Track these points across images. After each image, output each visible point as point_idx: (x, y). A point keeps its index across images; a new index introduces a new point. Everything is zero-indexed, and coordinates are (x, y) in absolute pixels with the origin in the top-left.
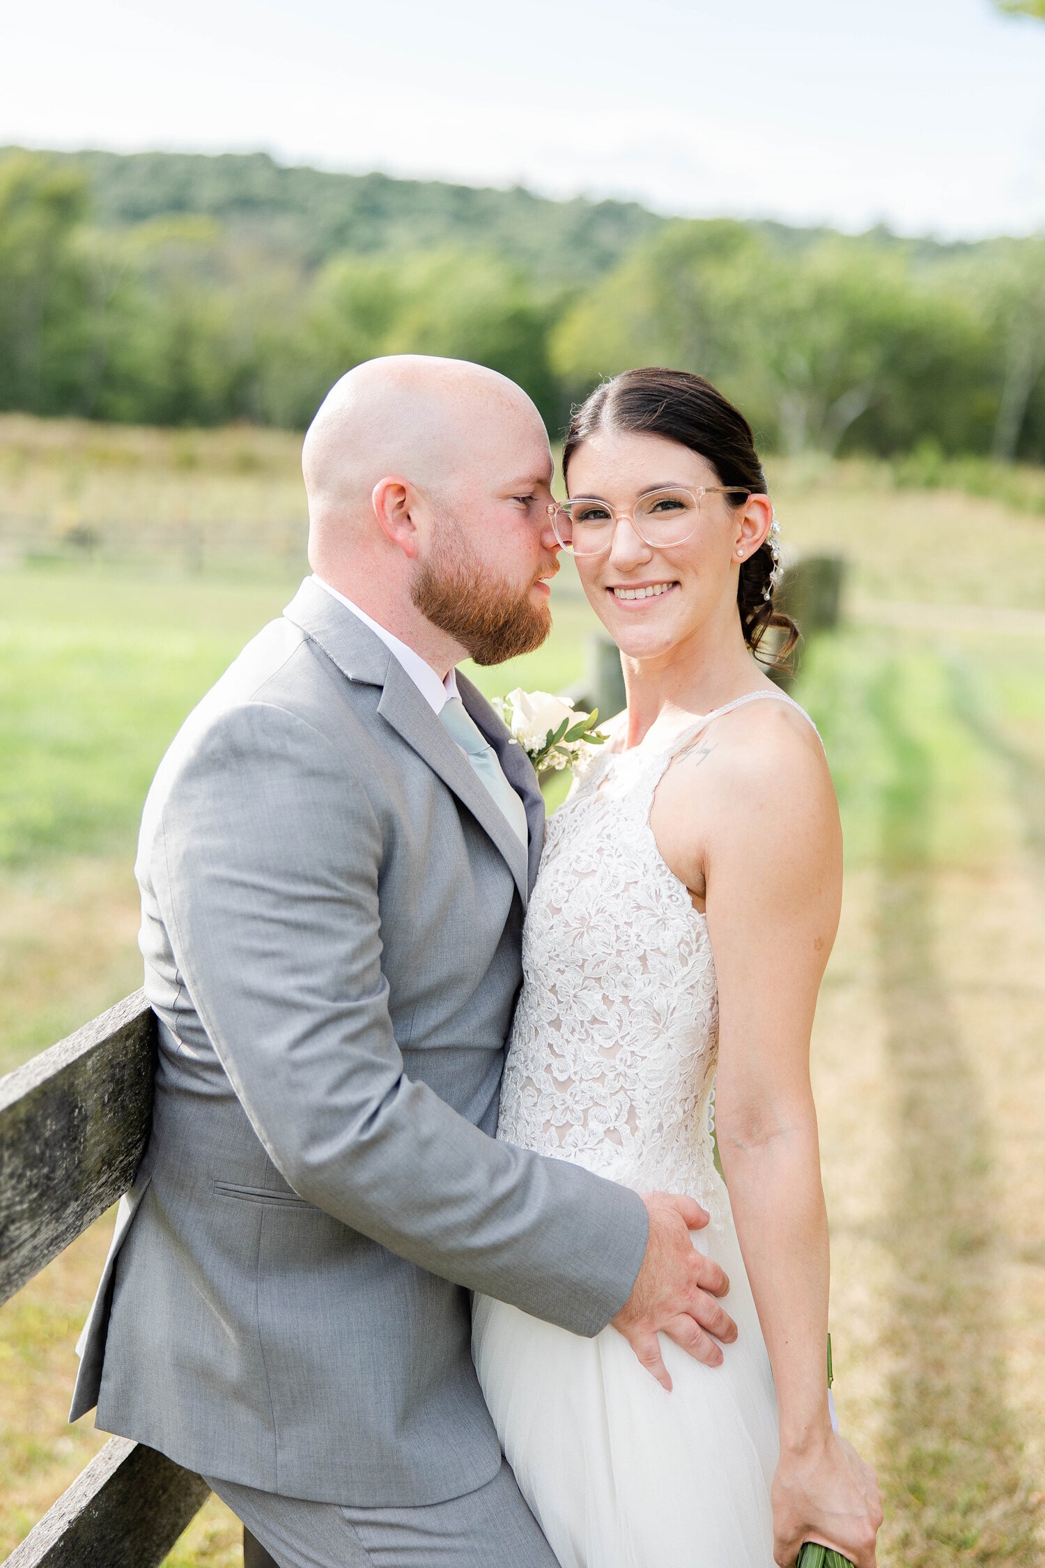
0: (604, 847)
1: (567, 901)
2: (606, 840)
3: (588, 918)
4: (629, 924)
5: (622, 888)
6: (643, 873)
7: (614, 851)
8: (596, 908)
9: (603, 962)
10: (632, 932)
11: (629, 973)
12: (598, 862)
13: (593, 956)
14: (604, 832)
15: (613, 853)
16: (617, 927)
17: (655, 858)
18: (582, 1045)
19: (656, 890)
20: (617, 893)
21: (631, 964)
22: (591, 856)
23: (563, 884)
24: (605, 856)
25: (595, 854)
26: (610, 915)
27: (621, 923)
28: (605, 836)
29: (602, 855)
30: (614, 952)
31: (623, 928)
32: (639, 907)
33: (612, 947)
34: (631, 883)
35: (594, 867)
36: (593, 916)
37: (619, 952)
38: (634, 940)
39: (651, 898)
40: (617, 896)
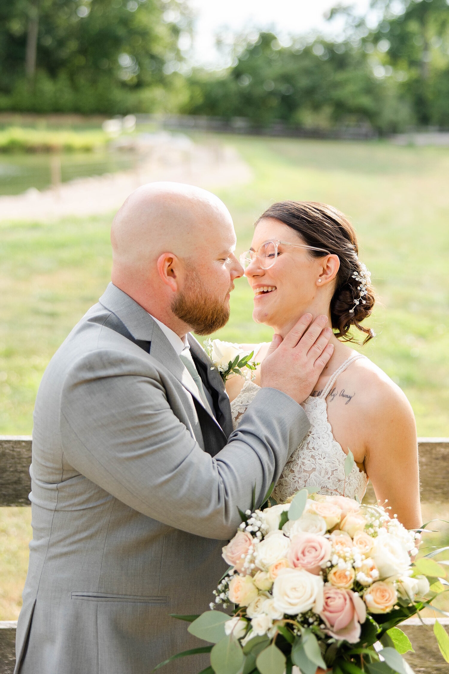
0: (313, 455)
2: (313, 450)
5: (331, 474)
7: (320, 456)
15: (321, 458)
17: (343, 456)
20: (329, 477)
22: (309, 461)
24: (317, 459)
25: (311, 459)
29: (315, 459)
34: (334, 470)
40: (329, 478)
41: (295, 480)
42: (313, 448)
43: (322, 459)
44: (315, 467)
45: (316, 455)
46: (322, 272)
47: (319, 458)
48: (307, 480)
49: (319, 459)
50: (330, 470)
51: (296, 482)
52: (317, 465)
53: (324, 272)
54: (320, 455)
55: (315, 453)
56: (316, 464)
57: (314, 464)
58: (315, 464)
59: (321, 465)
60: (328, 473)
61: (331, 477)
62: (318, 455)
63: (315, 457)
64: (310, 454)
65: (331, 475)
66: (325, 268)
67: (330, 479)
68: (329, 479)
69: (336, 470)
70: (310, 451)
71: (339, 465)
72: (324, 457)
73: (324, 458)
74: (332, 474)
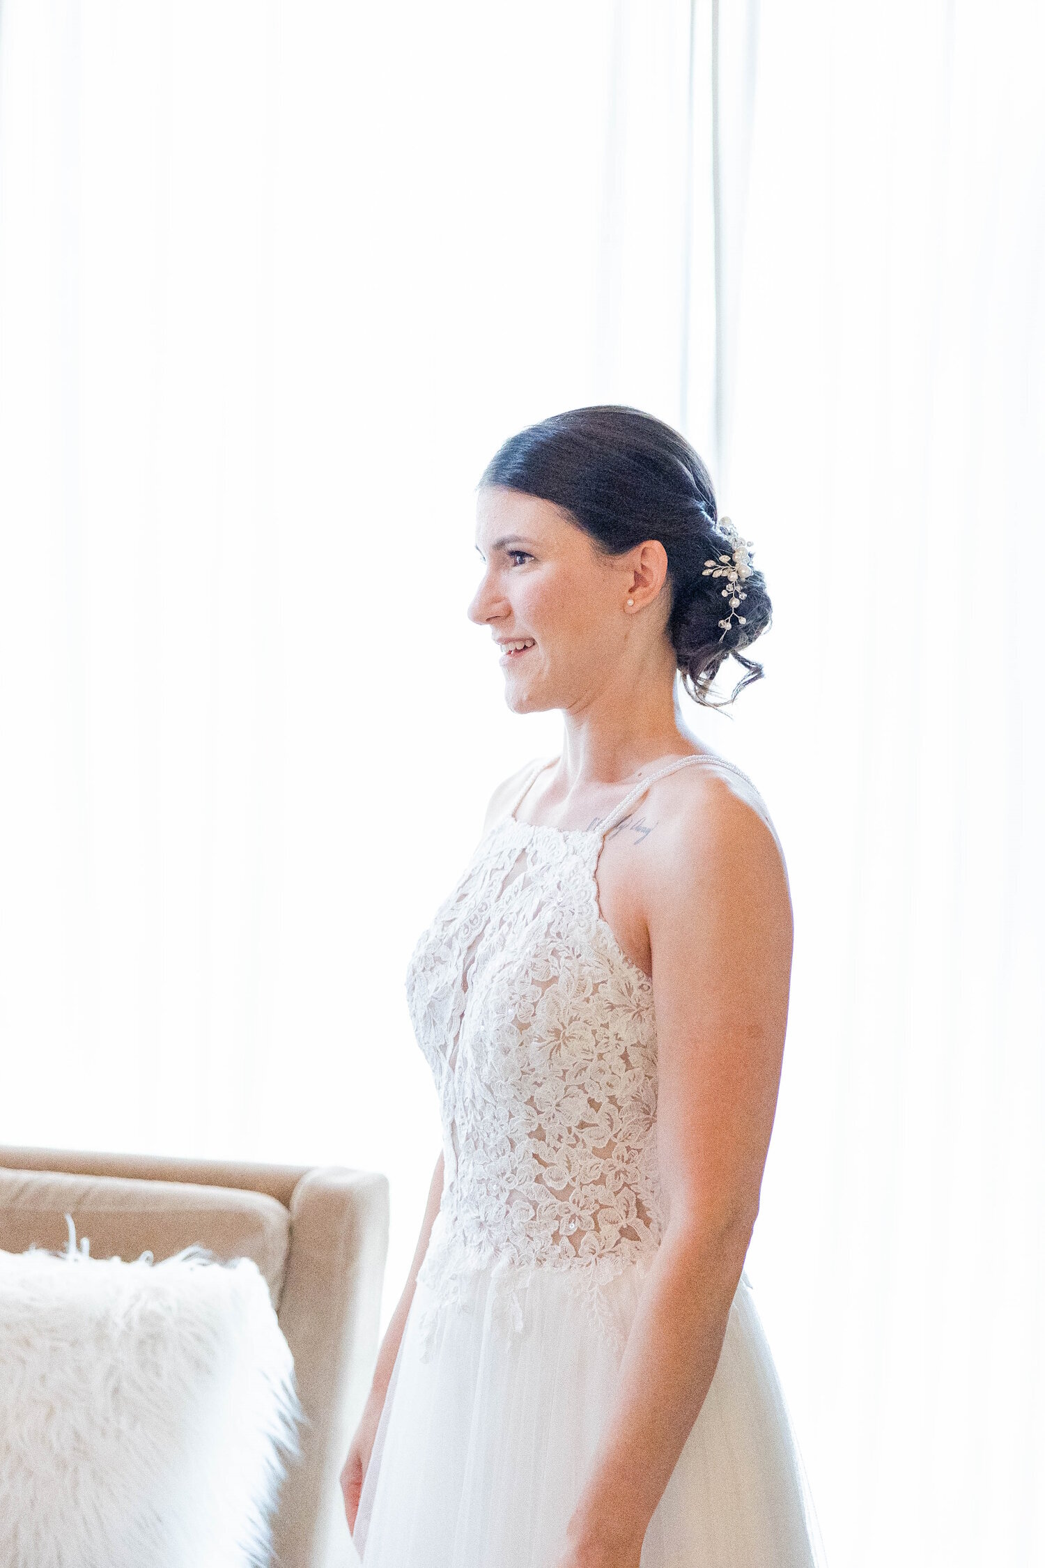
1: (534, 1014)
3: (562, 1029)
4: (606, 1026)
5: (591, 990)
6: (610, 971)
7: (571, 952)
8: (568, 1017)
9: (585, 1069)
10: (610, 1033)
11: (613, 1073)
13: (574, 1065)
15: (572, 955)
16: (594, 1032)
17: (620, 953)
18: (573, 1150)
20: (587, 996)
21: (613, 1064)
22: (547, 961)
23: (524, 996)
25: (552, 957)
26: (585, 1022)
27: (597, 1028)
28: (555, 935)
30: (595, 1057)
31: (601, 1031)
32: (612, 1007)
33: (593, 1053)
34: (599, 984)
35: (553, 973)
36: (567, 1026)
37: (600, 1056)
38: (613, 1041)
39: (623, 993)
41: (513, 1001)
42: (559, 934)
43: (574, 958)
44: (556, 975)
46: (632, 584)
47: (567, 955)
48: (538, 1001)
49: (566, 958)
50: (588, 983)
51: (515, 1004)
53: (639, 579)
54: (571, 949)
55: (561, 945)
57: (556, 968)
58: (558, 968)
59: (570, 970)
60: (585, 988)
62: (567, 950)
64: (552, 945)
65: (592, 994)
66: (640, 570)
67: (591, 1001)
68: (588, 1002)
69: (603, 982)
70: (552, 942)
71: (612, 973)
72: (578, 954)
73: (578, 957)
74: (595, 991)
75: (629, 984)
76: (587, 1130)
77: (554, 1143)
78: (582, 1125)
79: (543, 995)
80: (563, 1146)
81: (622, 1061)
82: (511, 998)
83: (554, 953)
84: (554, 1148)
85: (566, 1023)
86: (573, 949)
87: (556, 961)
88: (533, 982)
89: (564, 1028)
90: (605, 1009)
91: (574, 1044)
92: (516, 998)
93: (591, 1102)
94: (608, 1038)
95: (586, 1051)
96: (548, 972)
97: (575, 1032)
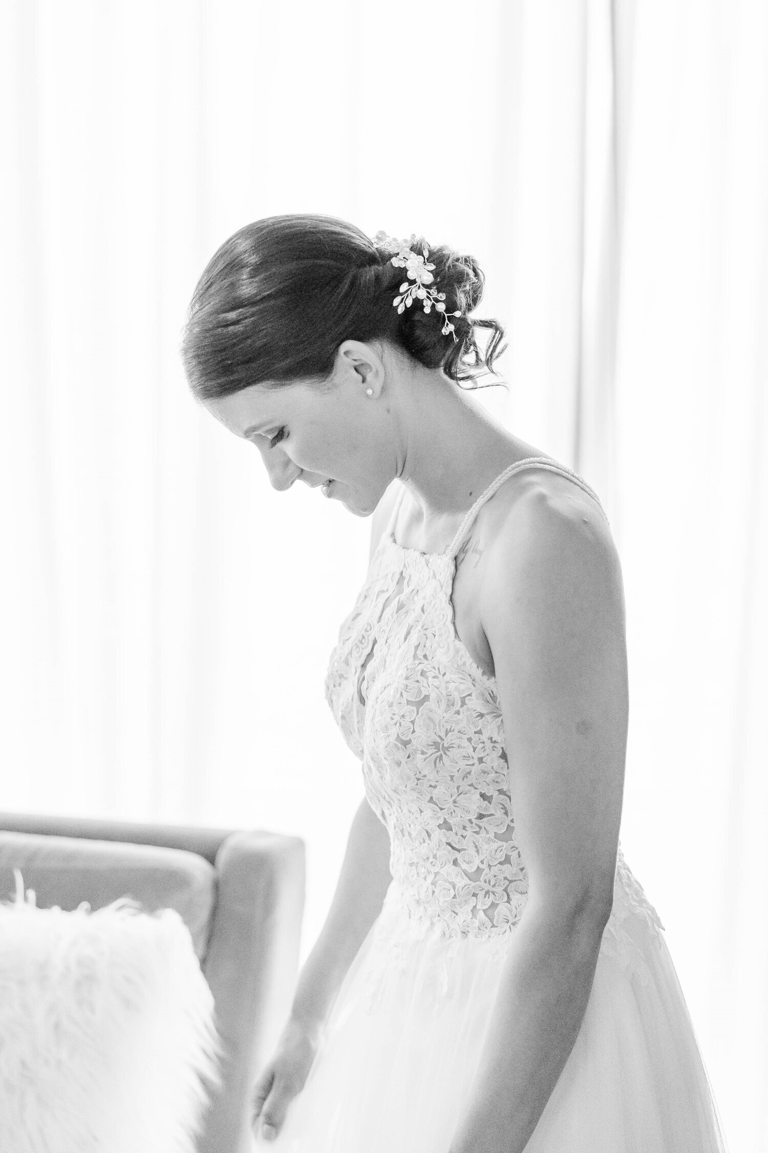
0: (425, 669)
1: (414, 731)
3: (440, 741)
4: (479, 732)
5: (460, 704)
6: (473, 684)
7: (437, 671)
8: (443, 731)
9: (469, 773)
10: (484, 738)
11: (496, 772)
12: (427, 686)
13: (458, 771)
14: (418, 652)
15: (437, 674)
16: (470, 740)
18: (477, 836)
19: (490, 694)
20: (457, 709)
21: (495, 765)
23: (403, 716)
26: (459, 732)
27: (472, 735)
28: (422, 657)
29: (427, 678)
30: (476, 761)
31: (475, 738)
32: (481, 715)
33: (473, 758)
34: (466, 697)
35: (424, 693)
36: (444, 737)
37: (481, 760)
38: (489, 745)
39: (488, 702)
40: (458, 712)
41: (394, 721)
42: (425, 656)
43: (441, 676)
44: (427, 693)
45: (428, 670)
47: (434, 675)
48: (415, 719)
49: (434, 677)
50: (457, 697)
52: (430, 689)
54: (437, 669)
55: (428, 666)
56: (429, 687)
57: (426, 688)
60: (454, 702)
61: (461, 710)
62: (433, 670)
63: (427, 674)
64: (421, 667)
67: (461, 712)
68: (459, 714)
70: (420, 663)
71: (475, 686)
72: (443, 673)
73: (444, 675)
74: (463, 703)
75: (493, 692)
76: (485, 819)
77: (461, 832)
78: (481, 817)
79: (418, 713)
80: (468, 833)
81: (503, 761)
82: (392, 719)
83: (423, 673)
84: (462, 836)
85: (443, 735)
86: (439, 669)
87: (425, 681)
88: (408, 702)
89: (442, 739)
90: (476, 717)
91: (453, 753)
92: (397, 718)
93: (483, 796)
94: (483, 743)
95: (466, 757)
96: (420, 692)
97: (453, 742)
